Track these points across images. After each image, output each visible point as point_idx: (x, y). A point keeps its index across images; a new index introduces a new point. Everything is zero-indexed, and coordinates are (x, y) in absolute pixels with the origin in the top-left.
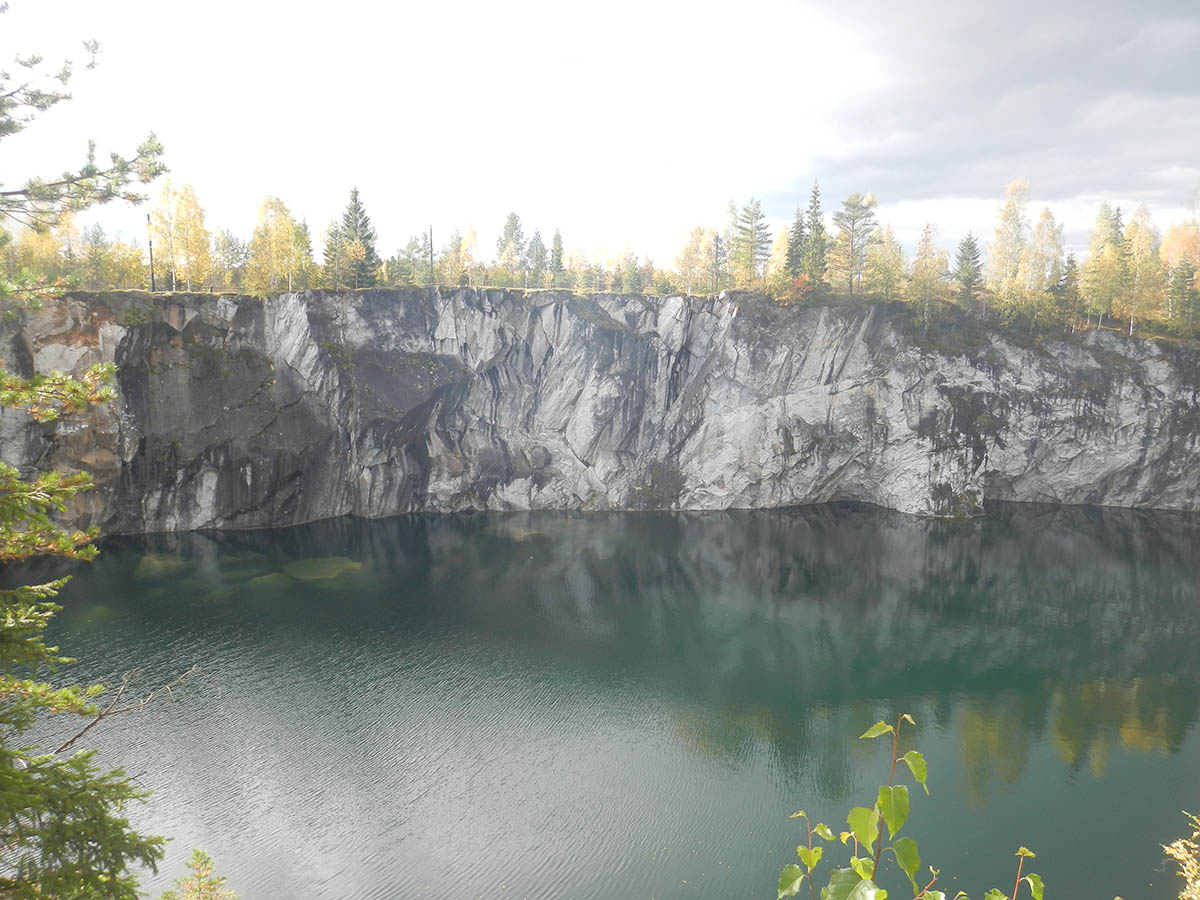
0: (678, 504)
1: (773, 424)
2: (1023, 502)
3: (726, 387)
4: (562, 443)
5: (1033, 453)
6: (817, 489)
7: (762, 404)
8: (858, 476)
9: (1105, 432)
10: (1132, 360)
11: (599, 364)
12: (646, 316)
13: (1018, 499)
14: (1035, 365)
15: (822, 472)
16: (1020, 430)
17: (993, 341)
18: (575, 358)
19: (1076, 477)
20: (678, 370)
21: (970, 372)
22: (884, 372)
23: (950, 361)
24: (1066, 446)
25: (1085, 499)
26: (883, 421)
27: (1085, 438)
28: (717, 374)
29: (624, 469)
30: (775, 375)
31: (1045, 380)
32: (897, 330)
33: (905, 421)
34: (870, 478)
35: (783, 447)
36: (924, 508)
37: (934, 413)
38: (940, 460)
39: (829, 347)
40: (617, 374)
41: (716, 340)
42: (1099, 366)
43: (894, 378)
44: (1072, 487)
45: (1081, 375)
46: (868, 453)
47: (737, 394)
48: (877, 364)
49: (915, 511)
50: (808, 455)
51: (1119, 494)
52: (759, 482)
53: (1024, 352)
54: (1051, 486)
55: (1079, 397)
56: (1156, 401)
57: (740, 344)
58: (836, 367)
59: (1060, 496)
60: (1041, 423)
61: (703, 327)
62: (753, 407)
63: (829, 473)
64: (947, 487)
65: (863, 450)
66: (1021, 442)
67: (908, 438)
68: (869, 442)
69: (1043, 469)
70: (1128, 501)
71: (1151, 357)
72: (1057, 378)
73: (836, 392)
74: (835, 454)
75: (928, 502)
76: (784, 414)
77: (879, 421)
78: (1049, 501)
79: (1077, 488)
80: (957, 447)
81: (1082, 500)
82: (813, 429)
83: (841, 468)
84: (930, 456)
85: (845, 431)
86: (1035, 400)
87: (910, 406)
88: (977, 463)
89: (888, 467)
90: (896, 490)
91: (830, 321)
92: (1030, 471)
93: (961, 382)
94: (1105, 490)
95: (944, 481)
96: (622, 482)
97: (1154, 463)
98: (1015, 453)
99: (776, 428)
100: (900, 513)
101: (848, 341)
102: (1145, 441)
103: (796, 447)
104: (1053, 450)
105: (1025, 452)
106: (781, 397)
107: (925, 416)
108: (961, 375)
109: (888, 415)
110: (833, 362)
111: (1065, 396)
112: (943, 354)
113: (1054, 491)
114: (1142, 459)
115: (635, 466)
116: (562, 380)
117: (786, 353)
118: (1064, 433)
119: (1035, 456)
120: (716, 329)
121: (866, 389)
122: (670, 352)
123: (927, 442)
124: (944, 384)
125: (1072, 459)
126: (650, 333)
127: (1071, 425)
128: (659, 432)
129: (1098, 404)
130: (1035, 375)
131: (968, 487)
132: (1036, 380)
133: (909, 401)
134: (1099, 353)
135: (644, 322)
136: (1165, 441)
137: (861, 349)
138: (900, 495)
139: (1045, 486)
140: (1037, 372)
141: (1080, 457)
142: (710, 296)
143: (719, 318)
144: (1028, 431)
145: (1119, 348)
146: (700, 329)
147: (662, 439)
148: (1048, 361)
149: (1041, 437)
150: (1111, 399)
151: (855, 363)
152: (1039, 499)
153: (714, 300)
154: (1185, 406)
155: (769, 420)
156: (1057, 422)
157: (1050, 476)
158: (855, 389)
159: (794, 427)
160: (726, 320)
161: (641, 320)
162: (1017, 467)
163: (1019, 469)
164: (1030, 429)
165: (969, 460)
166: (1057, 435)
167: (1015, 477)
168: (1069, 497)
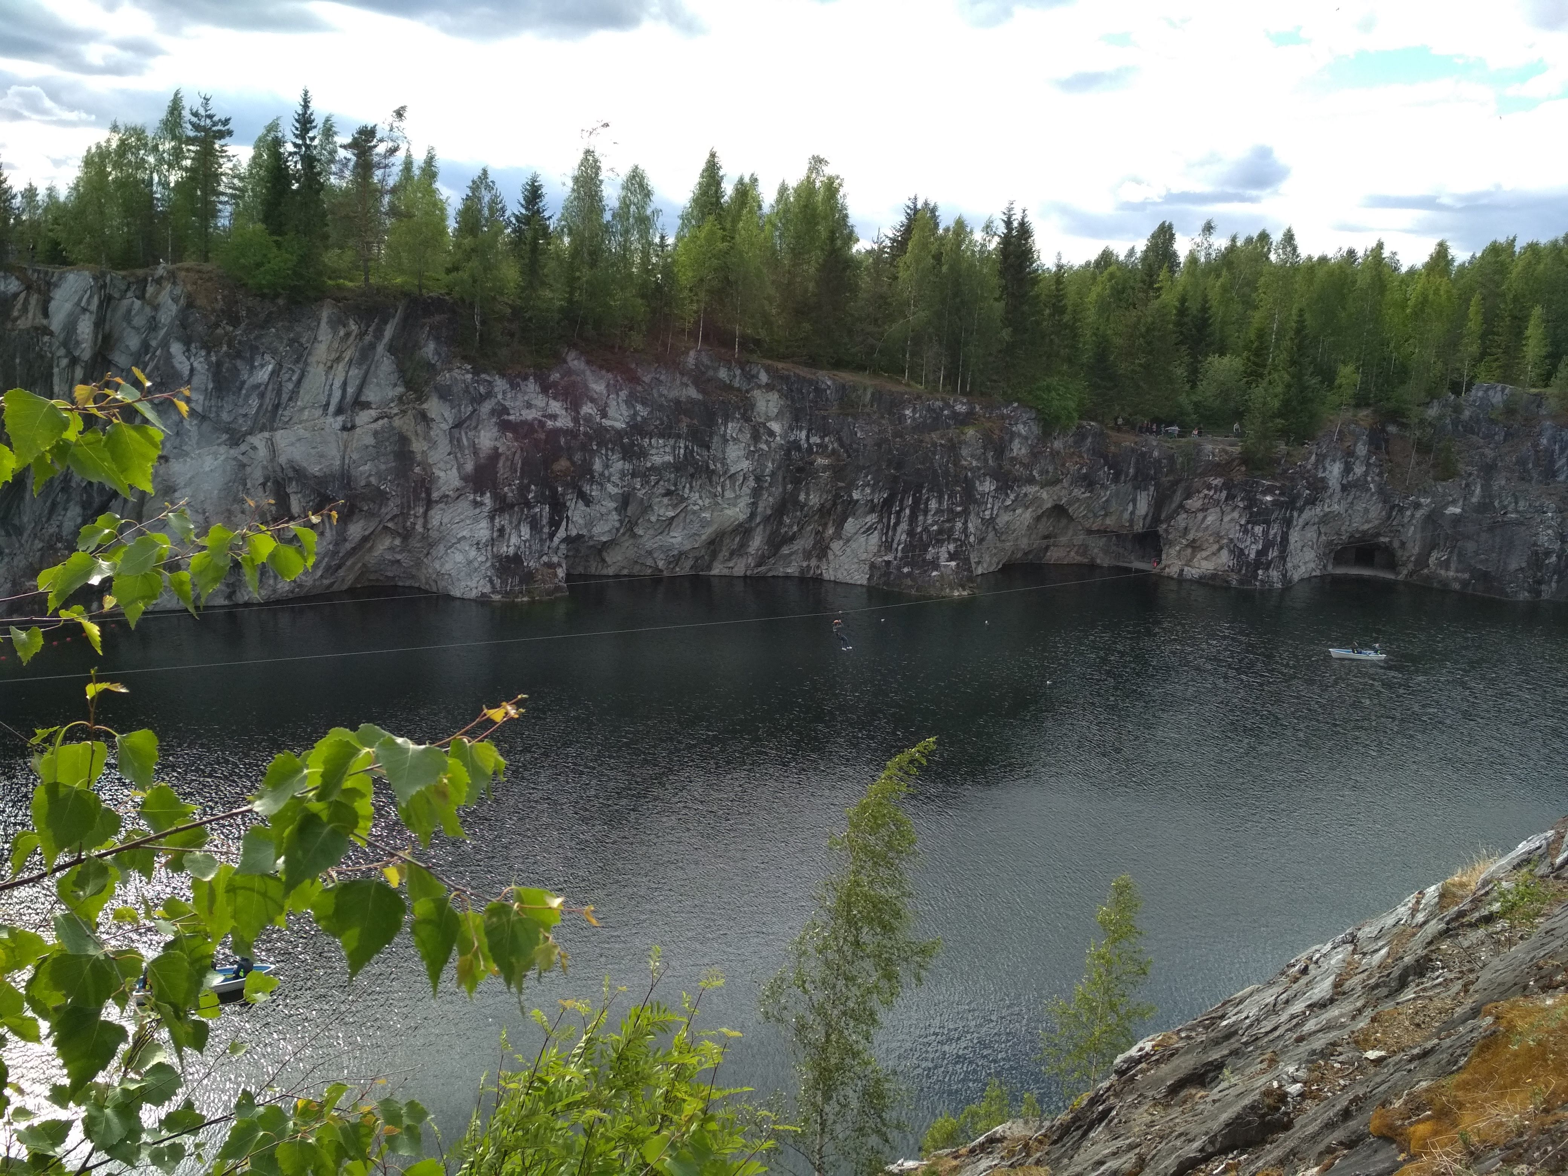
1: (257, 475)
2: (616, 576)
3: (174, 418)
5: (626, 510)
6: (331, 570)
7: (237, 445)
8: (391, 549)
9: (711, 481)
10: (739, 390)
12: (26, 300)
13: (611, 571)
14: (623, 394)
15: (337, 544)
16: (609, 481)
17: (569, 359)
19: (679, 539)
21: (540, 401)
22: (421, 398)
23: (514, 386)
24: (666, 500)
25: (691, 568)
26: (424, 469)
27: (687, 490)
30: (254, 402)
31: (636, 414)
32: (437, 339)
33: (455, 470)
34: (409, 551)
35: (273, 508)
36: (487, 589)
37: (495, 455)
38: (506, 523)
39: (338, 360)
41: (154, 343)
42: (700, 397)
43: (434, 407)
44: (676, 552)
45: (679, 407)
46: (403, 515)
47: (197, 429)
48: (409, 385)
49: (473, 594)
51: (729, 560)
53: (610, 375)
54: (650, 553)
55: (679, 436)
56: (767, 443)
57: (194, 351)
58: (350, 390)
59: (661, 564)
60: (633, 470)
61: (129, 322)
62: (223, 449)
63: (348, 546)
64: (517, 559)
65: (396, 511)
66: (610, 496)
67: (460, 494)
68: (405, 500)
69: (639, 531)
70: (739, 568)
71: (759, 387)
72: (651, 412)
73: (353, 427)
74: (355, 518)
75: (491, 581)
76: (272, 460)
77: (417, 470)
78: (649, 571)
79: (681, 554)
80: (528, 504)
81: (687, 569)
82: (322, 481)
83: (365, 539)
84: (492, 518)
85: (368, 484)
86: (626, 440)
87: (461, 447)
88: (555, 524)
89: (434, 534)
90: (448, 566)
91: (336, 323)
92: (624, 534)
93: (530, 415)
94: (714, 555)
95: (511, 551)
97: (767, 520)
98: (604, 510)
99: (261, 480)
100: (454, 599)
101: (365, 355)
102: (756, 493)
103: (296, 509)
104: (650, 506)
105: (616, 509)
106: (266, 434)
107: (482, 461)
108: (529, 406)
109: (430, 461)
110: (345, 385)
111: (662, 436)
112: (503, 375)
113: (654, 559)
114: (753, 515)
115: (22, 545)
117: (270, 367)
118: (662, 483)
119: (629, 514)
120: (153, 325)
121: (397, 422)
122: (74, 361)
123: (487, 499)
124: (506, 417)
125: (673, 518)
126: (36, 329)
127: (670, 473)
128: (63, 490)
129: (701, 446)
130: (623, 407)
131: (545, 559)
132: (626, 413)
133: (459, 440)
134: (699, 379)
135: (25, 309)
136: (777, 491)
137: (386, 365)
138: (454, 573)
139: (643, 552)
140: (626, 402)
141: (683, 514)
142: (140, 272)
143: (156, 308)
144: (618, 481)
145: (723, 374)
146: (125, 324)
147: (68, 501)
148: (639, 388)
149: (635, 488)
150: (716, 439)
151: (378, 384)
152: (636, 570)
153: (145, 280)
154: (799, 448)
155: (248, 469)
156: (653, 468)
157: (649, 540)
158: (380, 422)
159: (290, 479)
160: (169, 312)
161: (19, 306)
162: (607, 529)
163: (609, 531)
164: (621, 478)
165: (544, 521)
166: (654, 486)
167: (605, 543)
168: (671, 566)
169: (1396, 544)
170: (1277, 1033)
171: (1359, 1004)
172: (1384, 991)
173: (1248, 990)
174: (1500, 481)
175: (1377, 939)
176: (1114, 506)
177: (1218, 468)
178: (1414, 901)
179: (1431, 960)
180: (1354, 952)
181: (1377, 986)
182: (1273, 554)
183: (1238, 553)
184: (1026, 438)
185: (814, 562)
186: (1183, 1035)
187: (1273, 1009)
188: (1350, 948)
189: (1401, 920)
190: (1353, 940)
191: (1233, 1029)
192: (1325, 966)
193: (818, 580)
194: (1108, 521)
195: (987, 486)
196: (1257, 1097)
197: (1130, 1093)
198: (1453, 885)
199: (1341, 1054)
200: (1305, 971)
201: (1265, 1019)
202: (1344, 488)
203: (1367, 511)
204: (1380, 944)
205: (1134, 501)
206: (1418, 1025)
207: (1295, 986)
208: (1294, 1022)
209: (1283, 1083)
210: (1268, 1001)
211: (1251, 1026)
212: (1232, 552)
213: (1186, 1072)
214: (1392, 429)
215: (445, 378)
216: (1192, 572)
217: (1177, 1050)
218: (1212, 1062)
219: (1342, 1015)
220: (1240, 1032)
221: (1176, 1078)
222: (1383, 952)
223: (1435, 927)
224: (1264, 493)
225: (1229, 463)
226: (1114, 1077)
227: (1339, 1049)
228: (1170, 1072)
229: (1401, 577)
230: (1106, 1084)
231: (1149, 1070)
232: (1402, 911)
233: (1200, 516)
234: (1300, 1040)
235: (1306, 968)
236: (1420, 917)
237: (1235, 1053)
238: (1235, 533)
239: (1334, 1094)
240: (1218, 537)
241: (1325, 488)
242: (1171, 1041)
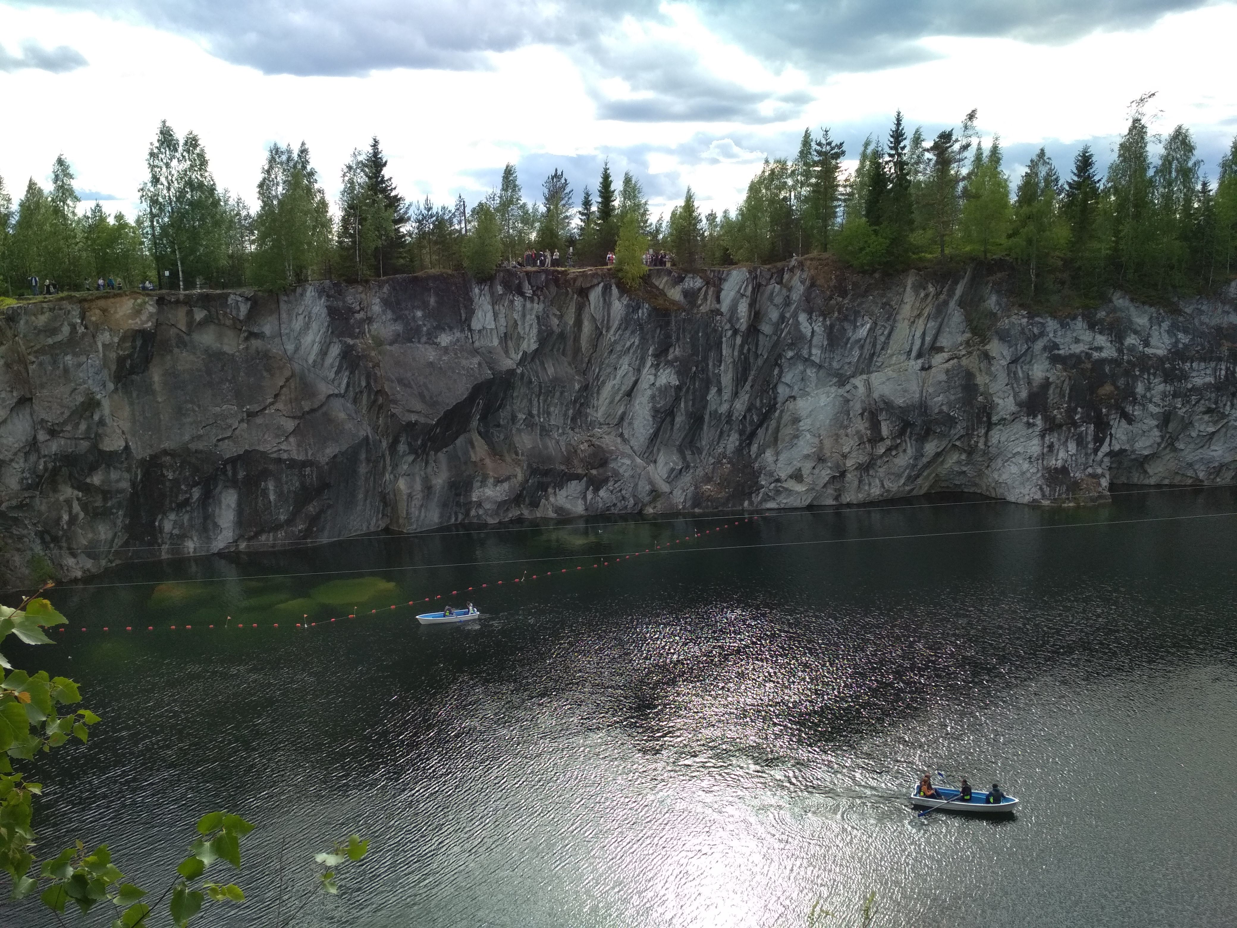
0: (751, 503)
1: (857, 407)
2: (1158, 486)
3: (801, 367)
4: (619, 440)
5: (1167, 426)
6: (911, 479)
7: (844, 385)
8: (959, 462)
11: (656, 349)
12: (706, 293)
13: (1153, 481)
14: (1165, 325)
15: (916, 459)
16: (1151, 402)
17: (1114, 298)
18: (628, 344)
19: (1220, 452)
20: (745, 351)
21: (1087, 336)
22: (984, 341)
23: (1063, 325)
24: (1206, 417)
25: (1233, 478)
26: (986, 398)
27: (1228, 408)
28: (790, 354)
29: (688, 467)
30: (856, 353)
31: (1177, 341)
32: (998, 292)
33: (1011, 398)
34: (973, 464)
35: (869, 432)
36: (1038, 496)
37: (1046, 384)
38: (1053, 440)
39: (919, 316)
40: (676, 359)
41: (788, 315)
43: (995, 347)
44: (1216, 464)
45: (1221, 333)
46: (968, 435)
47: (814, 375)
48: (975, 331)
49: (1026, 499)
50: (899, 441)
52: (843, 474)
53: (1153, 309)
54: (1190, 465)
55: (1220, 359)
57: (814, 318)
58: (928, 339)
59: (1201, 475)
60: (1175, 391)
61: (772, 302)
62: (833, 389)
63: (925, 460)
64: (1064, 470)
65: (962, 432)
66: (1152, 415)
67: (1015, 416)
68: (970, 424)
69: (1179, 445)
72: (1193, 339)
73: (930, 367)
74: (930, 438)
75: (1041, 489)
76: (868, 396)
77: (980, 399)
78: (1190, 482)
79: (1222, 466)
80: (1075, 424)
81: (1228, 480)
82: (905, 410)
83: (938, 455)
84: (1043, 437)
85: (941, 412)
86: (1167, 366)
87: (1016, 378)
88: (1099, 441)
89: (993, 450)
90: (1004, 477)
91: (919, 287)
92: (1165, 448)
93: (1077, 349)
95: (1059, 464)
96: (687, 479)
98: (1145, 428)
99: (860, 411)
100: (1010, 502)
101: (940, 310)
103: (885, 432)
104: (1191, 423)
105: (1157, 426)
106: (865, 377)
107: (1035, 389)
108: (1077, 341)
109: (991, 391)
110: (924, 334)
111: (1203, 359)
112: (1054, 317)
113: (1195, 471)
115: (701, 461)
116: (616, 369)
117: (868, 326)
118: (1202, 402)
119: (1170, 430)
120: (787, 302)
121: (964, 362)
122: (736, 332)
123: (1039, 421)
124: (1056, 352)
125: (1213, 433)
126: (712, 311)
127: (1211, 392)
128: (727, 422)
130: (1165, 336)
131: (1090, 470)
132: (1167, 342)
133: (1015, 373)
135: (705, 299)
137: (956, 316)
138: (1009, 482)
139: (1184, 464)
140: (1168, 332)
141: (1224, 430)
142: (779, 265)
143: (790, 289)
144: (1159, 402)
146: (769, 303)
147: (730, 430)
148: (1181, 319)
149: (1175, 408)
151: (950, 333)
152: (1177, 480)
153: (783, 269)
155: (851, 403)
156: (1194, 389)
157: (1189, 453)
158: (951, 362)
159: (882, 410)
160: (798, 290)
161: (701, 297)
162: (1148, 443)
163: (1151, 446)
164: (1163, 399)
165: (1090, 438)
166: (1194, 405)
167: (1147, 456)
168: (1212, 477)
215: (1004, 323)
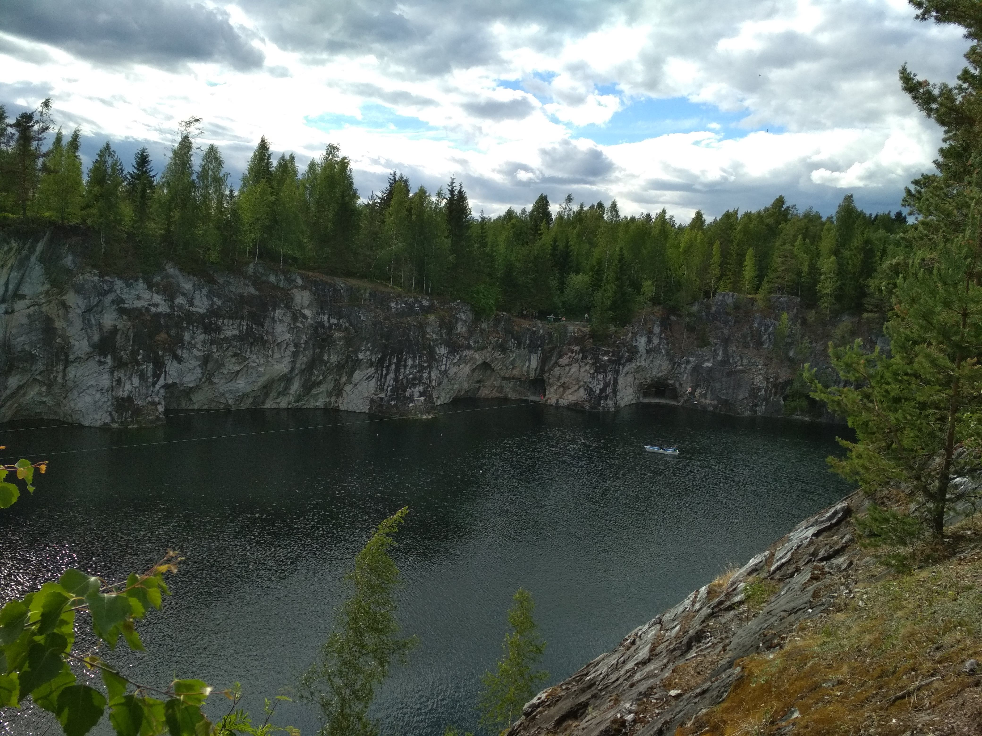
2: (199, 410)
5: (206, 365)
8: (39, 394)
9: (264, 347)
10: (283, 289)
13: (196, 407)
14: (205, 291)
16: (195, 347)
17: (167, 268)
19: (243, 385)
21: (146, 295)
22: (62, 292)
23: (128, 285)
24: (234, 360)
25: (251, 403)
26: (63, 340)
27: (248, 353)
31: (213, 303)
32: (74, 253)
33: (86, 341)
34: (52, 395)
36: (108, 420)
37: (115, 331)
38: (122, 375)
39: (3, 266)
42: (257, 293)
43: (71, 298)
44: (241, 394)
45: (243, 300)
46: (48, 371)
48: (53, 283)
49: (98, 424)
51: (277, 397)
53: (196, 279)
54: (223, 394)
55: (242, 318)
56: (302, 323)
58: (11, 287)
59: (230, 401)
60: (212, 340)
63: (8, 392)
64: (129, 399)
65: (43, 368)
66: (196, 357)
67: (89, 356)
68: (49, 361)
69: (215, 380)
70: (284, 403)
71: (297, 287)
72: (223, 303)
73: (13, 312)
74: (13, 373)
75: (111, 415)
77: (58, 340)
78: (222, 406)
79: (244, 395)
80: (138, 363)
81: (249, 404)
83: (20, 388)
84: (112, 372)
85: (23, 350)
86: (206, 321)
87: (90, 325)
88: (156, 376)
89: (70, 384)
90: (80, 405)
91: (3, 240)
92: (205, 382)
93: (139, 304)
94: (267, 395)
95: (126, 394)
97: (302, 372)
98: (191, 366)
100: (84, 427)
101: (23, 263)
102: (295, 355)
104: (223, 364)
105: (199, 366)
107: (105, 334)
108: (139, 298)
109: (68, 334)
110: (7, 283)
111: (231, 318)
112: (120, 278)
113: (226, 398)
114: (293, 369)
118: (231, 348)
119: (208, 369)
121: (44, 309)
123: (109, 359)
124: (122, 305)
125: (239, 371)
127: (237, 342)
129: (257, 324)
130: (205, 299)
131: (150, 399)
132: (206, 303)
133: (89, 320)
134: (257, 282)
136: (309, 353)
137: (37, 270)
138: (84, 410)
139: (218, 394)
140: (207, 296)
141: (245, 369)
144: (201, 347)
145: (272, 278)
148: (215, 287)
149: (213, 352)
150: (268, 320)
151: (31, 283)
152: (213, 405)
154: (323, 326)
156: (226, 339)
157: (222, 385)
158: (32, 308)
162: (193, 378)
163: (195, 380)
164: (203, 346)
165: (149, 374)
166: (226, 350)
167: (192, 388)
168: (237, 403)
169: (677, 384)
170: (618, 682)
171: (665, 661)
172: (678, 652)
173: (601, 656)
174: (732, 348)
175: (673, 620)
176: (518, 363)
177: (578, 340)
178: (693, 596)
179: (704, 632)
180: (661, 629)
181: (674, 650)
182: (609, 390)
183: (590, 391)
184: (465, 322)
185: (333, 399)
186: (564, 687)
187: (616, 668)
188: (659, 627)
189: (686, 608)
190: (660, 622)
191: (593, 682)
192: (645, 639)
193: (337, 410)
194: (515, 372)
195: (442, 351)
196: (609, 724)
197: (533, 726)
198: (715, 586)
199: (656, 693)
200: (633, 643)
201: (611, 674)
202: (648, 352)
203: (660, 365)
204: (676, 623)
205: (529, 360)
206: (699, 673)
207: (628, 652)
208: (628, 674)
209: (623, 714)
210: (612, 662)
211: (603, 679)
212: (586, 390)
213: (567, 710)
214: (673, 318)
215: (80, 279)
216: (564, 402)
217: (561, 697)
218: (581, 703)
219: (655, 669)
220: (597, 683)
221: (560, 715)
222: (678, 628)
223: (706, 611)
224: (604, 355)
225: (583, 337)
226: (523, 717)
227: (655, 691)
228: (556, 712)
229: (680, 404)
230: (518, 723)
231: (544, 711)
232: (687, 602)
233: (567, 368)
234: (632, 686)
235: (634, 640)
236: (697, 606)
237: (594, 696)
238: (587, 379)
239: (653, 719)
240: (578, 381)
241: (637, 352)
242: (557, 692)
